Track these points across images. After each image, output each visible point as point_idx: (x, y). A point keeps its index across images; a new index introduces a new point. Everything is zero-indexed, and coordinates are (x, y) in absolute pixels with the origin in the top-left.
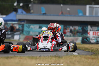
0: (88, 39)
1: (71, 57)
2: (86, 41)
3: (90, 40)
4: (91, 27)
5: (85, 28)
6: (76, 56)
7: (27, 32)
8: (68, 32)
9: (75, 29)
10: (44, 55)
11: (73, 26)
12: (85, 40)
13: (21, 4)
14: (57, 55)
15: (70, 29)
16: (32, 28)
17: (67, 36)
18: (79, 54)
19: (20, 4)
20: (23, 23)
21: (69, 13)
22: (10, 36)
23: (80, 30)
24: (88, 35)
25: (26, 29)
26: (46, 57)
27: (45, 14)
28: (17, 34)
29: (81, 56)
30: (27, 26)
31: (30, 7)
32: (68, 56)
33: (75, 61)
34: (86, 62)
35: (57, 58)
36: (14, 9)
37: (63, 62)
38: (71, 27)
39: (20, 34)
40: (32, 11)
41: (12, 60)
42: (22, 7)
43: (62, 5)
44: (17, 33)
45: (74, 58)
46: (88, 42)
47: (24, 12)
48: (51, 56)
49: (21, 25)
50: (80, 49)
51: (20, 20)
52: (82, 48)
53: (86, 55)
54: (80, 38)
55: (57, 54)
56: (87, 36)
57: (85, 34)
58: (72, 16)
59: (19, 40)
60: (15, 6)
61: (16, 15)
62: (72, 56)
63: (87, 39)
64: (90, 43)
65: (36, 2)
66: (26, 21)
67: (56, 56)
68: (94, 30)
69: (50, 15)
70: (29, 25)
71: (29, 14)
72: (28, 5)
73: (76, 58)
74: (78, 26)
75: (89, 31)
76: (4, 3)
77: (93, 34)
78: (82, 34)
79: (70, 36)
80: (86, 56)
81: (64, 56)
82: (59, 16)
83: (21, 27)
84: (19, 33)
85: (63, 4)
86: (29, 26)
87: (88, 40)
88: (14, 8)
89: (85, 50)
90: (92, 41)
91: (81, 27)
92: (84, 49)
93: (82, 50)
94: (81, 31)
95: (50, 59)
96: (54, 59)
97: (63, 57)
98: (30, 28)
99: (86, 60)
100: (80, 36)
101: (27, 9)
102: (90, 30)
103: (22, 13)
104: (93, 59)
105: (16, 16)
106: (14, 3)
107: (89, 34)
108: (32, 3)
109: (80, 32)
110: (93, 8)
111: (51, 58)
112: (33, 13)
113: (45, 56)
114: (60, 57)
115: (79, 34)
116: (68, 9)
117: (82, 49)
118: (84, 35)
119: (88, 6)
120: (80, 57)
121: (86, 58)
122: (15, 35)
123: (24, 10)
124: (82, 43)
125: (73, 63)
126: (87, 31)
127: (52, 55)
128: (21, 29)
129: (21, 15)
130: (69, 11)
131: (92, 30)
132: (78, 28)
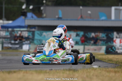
0: (113, 48)
1: (89, 70)
2: (111, 50)
3: (116, 49)
4: (118, 34)
5: (110, 35)
6: (95, 69)
7: (39, 41)
11: (95, 33)
12: (110, 49)
13: (31, 7)
14: (71, 68)
16: (45, 36)
18: (100, 66)
19: (29, 7)
20: (33, 30)
21: (91, 17)
22: (18, 46)
23: (104, 37)
24: (114, 44)
25: (37, 37)
26: (58, 71)
28: (26, 44)
30: (38, 34)
31: (42, 10)
32: (86, 69)
33: (93, 75)
34: (107, 76)
35: (71, 72)
36: (22, 12)
38: (93, 34)
39: (30, 44)
40: (44, 15)
42: (33, 11)
43: (81, 7)
44: (26, 42)
45: (93, 72)
46: (113, 52)
47: (34, 16)
48: (64, 70)
49: (31, 33)
50: (103, 60)
51: (30, 26)
52: (105, 60)
54: (104, 48)
56: (112, 45)
57: (111, 43)
58: (93, 20)
59: (29, 50)
60: (24, 9)
61: (25, 20)
63: (112, 49)
64: (116, 53)
65: (50, 3)
66: (37, 28)
67: (70, 70)
68: (120, 37)
69: (67, 20)
71: (41, 19)
72: (40, 8)
73: (95, 71)
74: (102, 33)
75: (115, 39)
76: (10, 6)
77: (121, 42)
80: (107, 69)
82: (78, 20)
83: (31, 35)
84: (29, 42)
86: (41, 33)
87: (113, 50)
88: (23, 11)
89: (108, 62)
90: (119, 51)
91: (105, 34)
92: (107, 60)
94: (105, 38)
95: (63, 73)
96: (68, 72)
97: (78, 71)
98: (43, 36)
99: (107, 74)
100: (103, 45)
101: (38, 12)
102: (117, 37)
103: (32, 17)
104: (115, 72)
105: (25, 22)
106: (23, 4)
107: (116, 43)
108: (44, 5)
109: (104, 40)
110: (120, 10)
111: (64, 71)
112: (45, 17)
113: (56, 70)
114: (75, 70)
116: (89, 12)
118: (109, 44)
119: (113, 8)
120: (100, 70)
121: (108, 72)
122: (23, 44)
123: (35, 14)
124: (105, 54)
126: (113, 38)
127: (65, 68)
128: (31, 37)
129: (31, 20)
130: (90, 14)
131: (119, 38)
132: (102, 35)
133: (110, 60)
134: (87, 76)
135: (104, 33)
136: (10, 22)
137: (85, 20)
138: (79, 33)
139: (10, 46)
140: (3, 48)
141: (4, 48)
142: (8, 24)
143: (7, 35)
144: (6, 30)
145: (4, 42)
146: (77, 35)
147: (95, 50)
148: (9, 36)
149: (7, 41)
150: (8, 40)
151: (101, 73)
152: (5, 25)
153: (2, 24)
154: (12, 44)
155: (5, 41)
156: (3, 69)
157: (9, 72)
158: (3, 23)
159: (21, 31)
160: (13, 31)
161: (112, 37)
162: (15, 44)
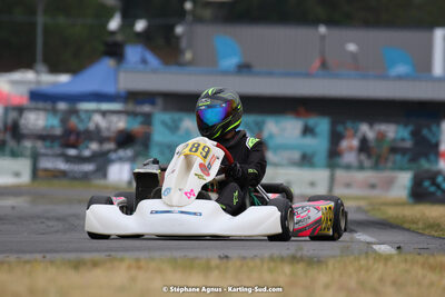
0: (440, 179)
1: (363, 262)
2: (432, 189)
5: (425, 132)
6: (387, 259)
8: (351, 149)
9: (381, 137)
10: (244, 253)
11: (371, 125)
12: (427, 184)
13: (140, 26)
14: (299, 254)
15: (359, 135)
16: (188, 132)
17: (348, 167)
18: (399, 248)
19: (133, 25)
20: (146, 108)
21: (357, 66)
22: (89, 167)
23: (403, 140)
24: (442, 164)
25: (159, 135)
26: (251, 264)
27: (244, 68)
28: (121, 160)
29: (409, 257)
30: (164, 123)
31: (178, 38)
32: (352, 257)
33: (381, 280)
34: (432, 284)
35: (300, 267)
36: (107, 44)
37: (327, 287)
38: (364, 128)
39: (133, 160)
40: (188, 56)
41: (98, 275)
42: (146, 39)
43: (322, 29)
44: (121, 153)
45: (379, 268)
46: (439, 193)
47: (153, 60)
48: (272, 258)
49: (140, 119)
50: (406, 226)
51: (134, 97)
52: (414, 223)
53: (433, 255)
54: (405, 179)
55: (301, 249)
56: (434, 168)
57: (428, 160)
58: (365, 77)
59: (130, 183)
60: (113, 33)
61: (116, 72)
62: (367, 257)
63: (434, 183)
65: (207, 13)
67: (294, 259)
69: (270, 74)
70: (177, 116)
71: (174, 69)
72: (171, 28)
73: (386, 265)
74: (396, 122)
75: (443, 147)
76: (62, 20)
78: (414, 159)
79: (361, 167)
80: (431, 260)
81: (334, 257)
82: (308, 75)
84: (129, 152)
85: (330, 22)
86: (174, 121)
87: (438, 186)
88: (110, 39)
89: (427, 232)
91: (410, 128)
92: (420, 225)
93: (413, 231)
94: (408, 144)
95: (271, 271)
96: (287, 269)
97: (327, 265)
98: (181, 132)
99: (432, 277)
100: (402, 169)
101: (164, 44)
103: (144, 61)
105: (116, 80)
106: (109, 17)
108: (189, 18)
109: (403, 151)
111: (272, 264)
112: (190, 63)
113: (244, 258)
114: (314, 262)
115: (398, 157)
116: (352, 47)
117: (413, 227)
118: (425, 164)
119: (439, 33)
120: (406, 261)
121: (432, 268)
122: (111, 162)
123: (154, 49)
124: (411, 201)
125: (375, 291)
126: (437, 145)
129: (141, 71)
130: (354, 55)
132: (397, 132)
133: (434, 226)
134: (362, 284)
135: (406, 125)
136: (64, 78)
137: (336, 76)
138: (312, 121)
139: (62, 165)
140: (35, 172)
141: (41, 174)
142: (55, 84)
143: (52, 127)
144: (48, 105)
145: (43, 151)
146: (308, 131)
147: (373, 186)
148: (58, 131)
149: (51, 147)
150: (56, 144)
151: (407, 271)
152: (44, 88)
153: (33, 87)
154: (68, 159)
155: (46, 147)
156: (48, 252)
157: (77, 265)
158: (38, 82)
159: (104, 113)
160: (75, 112)
161: (434, 141)
162: (80, 159)
